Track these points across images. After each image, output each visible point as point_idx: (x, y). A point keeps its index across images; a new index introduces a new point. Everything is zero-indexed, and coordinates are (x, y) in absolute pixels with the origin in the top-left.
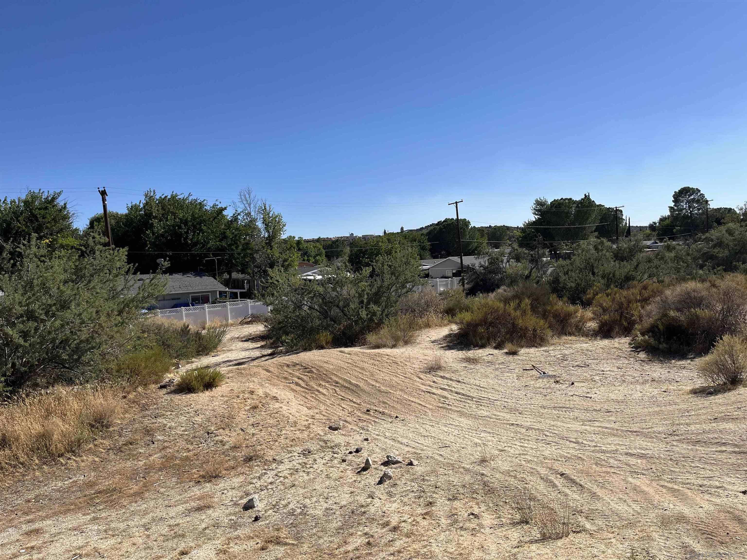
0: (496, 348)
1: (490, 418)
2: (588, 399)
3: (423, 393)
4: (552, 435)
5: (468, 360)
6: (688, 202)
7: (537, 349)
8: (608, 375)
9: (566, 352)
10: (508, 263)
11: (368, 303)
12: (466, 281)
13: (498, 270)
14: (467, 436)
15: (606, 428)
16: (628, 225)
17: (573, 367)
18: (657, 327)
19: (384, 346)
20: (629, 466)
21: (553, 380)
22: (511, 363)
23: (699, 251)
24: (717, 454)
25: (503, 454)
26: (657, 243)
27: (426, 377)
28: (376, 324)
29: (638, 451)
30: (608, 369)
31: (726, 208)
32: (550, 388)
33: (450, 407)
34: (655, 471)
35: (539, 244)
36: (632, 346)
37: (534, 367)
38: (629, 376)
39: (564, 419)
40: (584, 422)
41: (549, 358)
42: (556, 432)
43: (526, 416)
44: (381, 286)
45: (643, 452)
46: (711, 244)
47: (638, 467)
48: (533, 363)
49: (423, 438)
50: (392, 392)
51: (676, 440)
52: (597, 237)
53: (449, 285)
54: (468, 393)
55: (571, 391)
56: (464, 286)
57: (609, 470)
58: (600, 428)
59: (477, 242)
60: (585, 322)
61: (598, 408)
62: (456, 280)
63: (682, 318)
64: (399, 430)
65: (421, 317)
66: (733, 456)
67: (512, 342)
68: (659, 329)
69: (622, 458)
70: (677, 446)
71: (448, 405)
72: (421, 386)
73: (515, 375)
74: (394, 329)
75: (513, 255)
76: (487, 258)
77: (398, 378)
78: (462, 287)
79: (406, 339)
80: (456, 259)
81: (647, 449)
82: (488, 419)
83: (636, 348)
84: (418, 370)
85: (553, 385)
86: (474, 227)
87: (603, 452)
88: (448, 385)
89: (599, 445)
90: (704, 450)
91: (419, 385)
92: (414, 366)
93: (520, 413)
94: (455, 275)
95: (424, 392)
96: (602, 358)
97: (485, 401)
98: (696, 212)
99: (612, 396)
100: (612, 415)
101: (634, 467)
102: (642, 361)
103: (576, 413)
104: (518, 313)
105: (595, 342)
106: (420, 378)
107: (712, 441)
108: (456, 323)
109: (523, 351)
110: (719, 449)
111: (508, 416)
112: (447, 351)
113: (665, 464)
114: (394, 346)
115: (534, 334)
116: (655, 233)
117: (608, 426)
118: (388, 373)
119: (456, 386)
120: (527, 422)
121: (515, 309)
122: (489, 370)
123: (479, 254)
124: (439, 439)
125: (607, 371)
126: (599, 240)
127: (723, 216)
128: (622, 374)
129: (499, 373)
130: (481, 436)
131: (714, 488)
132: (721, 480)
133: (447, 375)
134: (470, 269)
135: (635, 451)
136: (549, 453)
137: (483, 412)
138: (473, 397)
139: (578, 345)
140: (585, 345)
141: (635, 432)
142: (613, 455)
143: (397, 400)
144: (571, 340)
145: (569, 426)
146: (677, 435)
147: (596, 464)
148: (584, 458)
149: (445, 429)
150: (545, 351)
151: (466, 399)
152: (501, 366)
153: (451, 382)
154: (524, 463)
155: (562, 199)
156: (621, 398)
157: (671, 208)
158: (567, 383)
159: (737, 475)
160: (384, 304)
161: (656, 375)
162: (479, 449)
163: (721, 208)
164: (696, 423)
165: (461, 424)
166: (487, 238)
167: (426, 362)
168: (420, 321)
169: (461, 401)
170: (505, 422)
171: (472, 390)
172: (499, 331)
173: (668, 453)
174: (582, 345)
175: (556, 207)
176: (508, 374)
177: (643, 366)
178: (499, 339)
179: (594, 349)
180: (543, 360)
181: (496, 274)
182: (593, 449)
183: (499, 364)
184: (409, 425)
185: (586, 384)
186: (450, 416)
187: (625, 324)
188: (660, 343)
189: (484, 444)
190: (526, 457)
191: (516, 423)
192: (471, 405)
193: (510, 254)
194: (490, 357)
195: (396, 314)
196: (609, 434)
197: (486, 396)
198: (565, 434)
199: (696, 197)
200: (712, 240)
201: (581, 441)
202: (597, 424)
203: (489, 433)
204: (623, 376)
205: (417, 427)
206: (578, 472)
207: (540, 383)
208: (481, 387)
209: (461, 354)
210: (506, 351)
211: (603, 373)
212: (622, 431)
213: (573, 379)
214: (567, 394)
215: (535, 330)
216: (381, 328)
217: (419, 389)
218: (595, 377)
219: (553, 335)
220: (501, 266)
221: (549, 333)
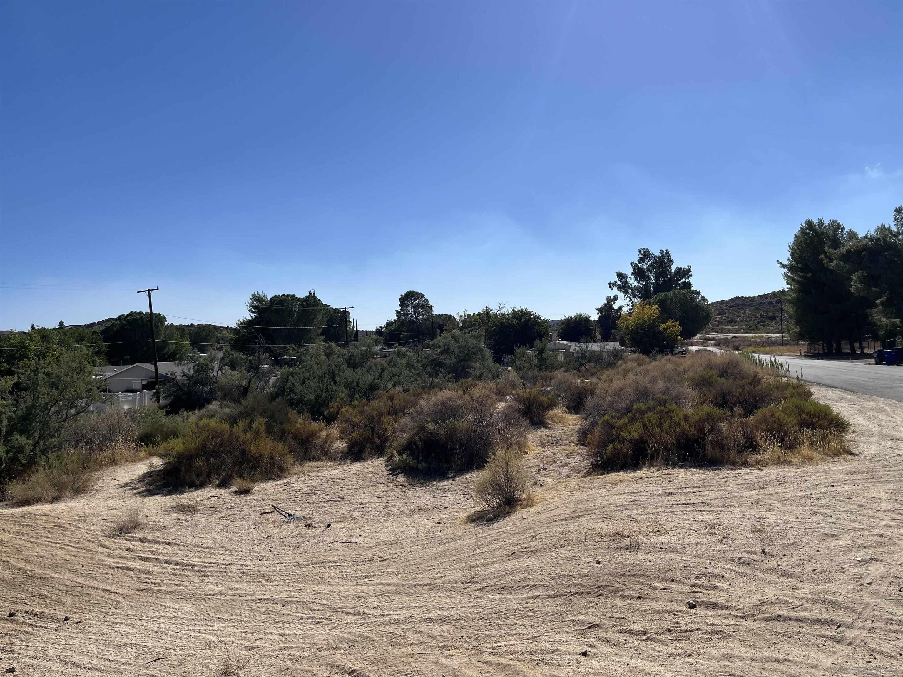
0: (220, 486)
1: (225, 595)
2: (354, 545)
3: (110, 571)
4: (319, 608)
5: (182, 509)
6: (413, 306)
7: (275, 483)
8: (368, 508)
9: (314, 483)
10: (220, 372)
11: (9, 433)
12: (163, 396)
13: (208, 380)
14: (191, 633)
15: (389, 585)
16: (355, 329)
17: (325, 502)
18: (415, 443)
19: (39, 500)
20: (434, 638)
21: (302, 524)
22: (243, 506)
23: (427, 357)
24: (531, 601)
25: (254, 653)
26: (385, 349)
27: (115, 543)
28: (23, 465)
29: (439, 613)
30: (367, 501)
31: (447, 315)
32: (301, 535)
33: (157, 588)
34: (468, 640)
35: (260, 347)
36: (389, 468)
37: (275, 508)
38: (392, 506)
39: (330, 579)
40: (357, 580)
41: (293, 494)
42: (325, 602)
43: (277, 583)
44: (33, 406)
45: (445, 613)
46: (439, 350)
47: (446, 637)
48: (273, 503)
49: (116, 650)
50: (57, 576)
51: (478, 590)
52: (325, 341)
53: (137, 402)
54: (185, 560)
55: (329, 536)
56: (158, 401)
57: (410, 649)
58: (381, 587)
59: (176, 344)
60: (331, 442)
61: (370, 557)
62: (148, 394)
63: (441, 431)
64: (72, 641)
65: (102, 450)
66: (548, 602)
67: (241, 476)
68: (416, 445)
69: (422, 627)
70: (482, 597)
71: (155, 584)
72: (107, 559)
73: (251, 523)
74: (55, 472)
75: (227, 360)
76: (191, 365)
77: (65, 552)
78: (156, 404)
79: (77, 485)
80: (148, 366)
81: (448, 609)
82: (222, 597)
83: (393, 470)
84: (100, 534)
85: (305, 531)
86: (172, 324)
87: (395, 622)
88: (151, 552)
89: (387, 613)
90: (514, 599)
91: (103, 558)
92: (93, 528)
93: (267, 580)
94: (145, 387)
95: (112, 568)
96: (358, 486)
97: (213, 569)
98: (421, 317)
99: (383, 537)
100: (389, 565)
101: (442, 639)
102: (402, 485)
103: (344, 568)
104: (249, 436)
105: (346, 467)
106: (104, 547)
107: (520, 584)
108: (160, 455)
109: (259, 487)
110: (531, 594)
111: (250, 588)
112: (147, 498)
113: (476, 626)
114: (55, 499)
115: (270, 464)
116: (382, 339)
117: (390, 581)
118: (47, 546)
119: (164, 551)
120: (281, 592)
121: (245, 431)
122: (213, 519)
123: (181, 359)
124: (144, 647)
125: (366, 504)
126: (327, 345)
127: (445, 323)
128: (384, 505)
129: (229, 521)
130: (215, 628)
131: (547, 653)
132: (551, 640)
133: (150, 537)
134: (167, 379)
135: (436, 614)
136: (323, 638)
137: (211, 586)
138: (193, 566)
139: (326, 473)
140: (334, 472)
141: (427, 585)
142: (410, 626)
143: (64, 588)
144: (317, 467)
145: (340, 589)
146: (477, 582)
147: (392, 644)
148: (373, 636)
149: (154, 627)
150: (287, 484)
151: (183, 570)
152: (230, 512)
153: (156, 546)
154: (289, 663)
155: (284, 295)
156: (393, 538)
157: (397, 312)
158: (321, 525)
159: (566, 629)
160: (37, 434)
161: (421, 502)
162: (216, 652)
163: (442, 315)
164: (493, 563)
165: (180, 614)
166: (189, 340)
167: (113, 519)
168: (100, 456)
169: (174, 575)
170: (248, 598)
171: (191, 555)
172: (223, 462)
173: (474, 610)
174: (330, 472)
175: (277, 304)
176: (241, 523)
177: (405, 492)
178: (224, 474)
179: (346, 476)
180: (285, 496)
181: (204, 385)
182: (381, 619)
183: (227, 509)
184: (90, 629)
185: (346, 524)
186: (159, 602)
187: (378, 441)
188: (418, 462)
189: (221, 642)
190: (292, 652)
191: (265, 597)
192: (192, 579)
193: (222, 360)
194: (213, 500)
195: (59, 448)
196: (394, 593)
197: (212, 561)
198: (339, 603)
199: (421, 302)
200: (439, 347)
201: (361, 611)
202: (376, 580)
203: (227, 620)
204: (386, 507)
205: (105, 630)
206: (372, 663)
207: (288, 530)
208: (204, 548)
209: (169, 501)
210: (235, 489)
211: (362, 506)
212: (410, 586)
213: (328, 519)
214: (325, 541)
215: (272, 458)
216: (33, 472)
217: (104, 565)
218: (354, 513)
219: (294, 462)
220: (211, 375)
221: (290, 459)
